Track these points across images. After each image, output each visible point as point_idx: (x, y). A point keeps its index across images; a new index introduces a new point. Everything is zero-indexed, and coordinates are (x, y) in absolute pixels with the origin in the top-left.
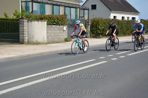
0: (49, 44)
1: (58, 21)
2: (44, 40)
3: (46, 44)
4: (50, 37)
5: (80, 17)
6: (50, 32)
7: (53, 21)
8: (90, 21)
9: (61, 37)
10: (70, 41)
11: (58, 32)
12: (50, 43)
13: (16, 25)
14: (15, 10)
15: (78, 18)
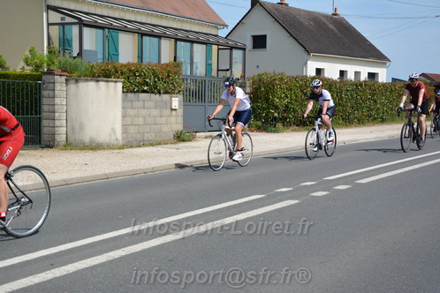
0: (130, 150)
1: (155, 82)
2: (113, 137)
3: (120, 149)
4: (132, 129)
5: (218, 70)
6: (131, 112)
7: (141, 81)
8: (248, 83)
9: (165, 129)
10: (191, 141)
11: (155, 112)
12: (131, 147)
13: (31, 91)
14: (29, 48)
15: (214, 73)
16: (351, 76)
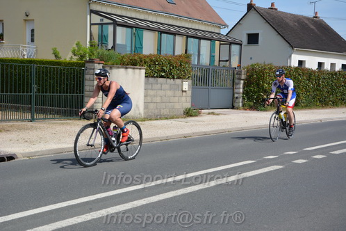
0: (150, 122)
1: (171, 70)
2: (137, 112)
3: (142, 121)
4: (152, 106)
5: (220, 61)
6: (152, 93)
7: (160, 69)
8: (243, 72)
9: (177, 106)
10: (197, 116)
11: (170, 93)
12: (150, 120)
13: (77, 75)
14: (76, 42)
15: (216, 63)
16: (327, 67)
